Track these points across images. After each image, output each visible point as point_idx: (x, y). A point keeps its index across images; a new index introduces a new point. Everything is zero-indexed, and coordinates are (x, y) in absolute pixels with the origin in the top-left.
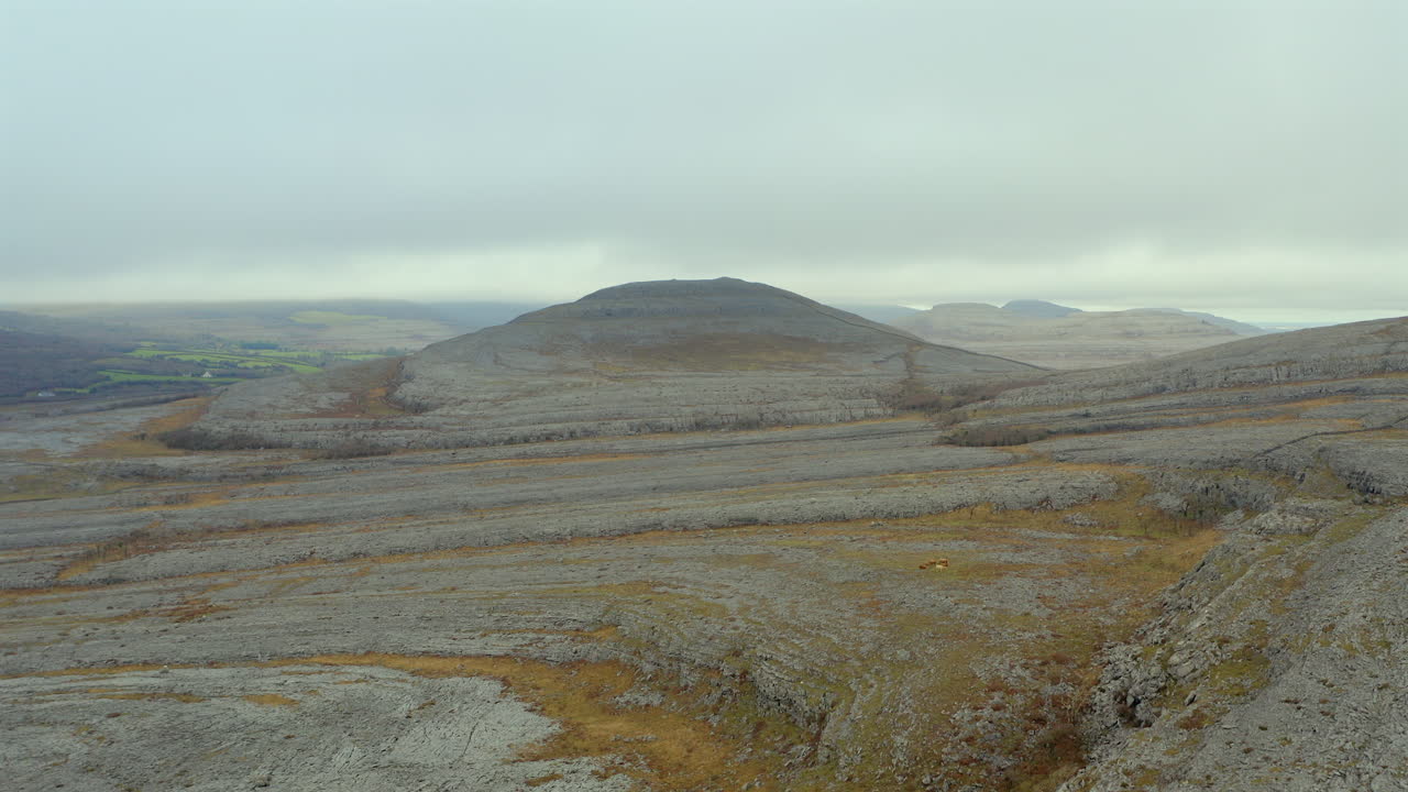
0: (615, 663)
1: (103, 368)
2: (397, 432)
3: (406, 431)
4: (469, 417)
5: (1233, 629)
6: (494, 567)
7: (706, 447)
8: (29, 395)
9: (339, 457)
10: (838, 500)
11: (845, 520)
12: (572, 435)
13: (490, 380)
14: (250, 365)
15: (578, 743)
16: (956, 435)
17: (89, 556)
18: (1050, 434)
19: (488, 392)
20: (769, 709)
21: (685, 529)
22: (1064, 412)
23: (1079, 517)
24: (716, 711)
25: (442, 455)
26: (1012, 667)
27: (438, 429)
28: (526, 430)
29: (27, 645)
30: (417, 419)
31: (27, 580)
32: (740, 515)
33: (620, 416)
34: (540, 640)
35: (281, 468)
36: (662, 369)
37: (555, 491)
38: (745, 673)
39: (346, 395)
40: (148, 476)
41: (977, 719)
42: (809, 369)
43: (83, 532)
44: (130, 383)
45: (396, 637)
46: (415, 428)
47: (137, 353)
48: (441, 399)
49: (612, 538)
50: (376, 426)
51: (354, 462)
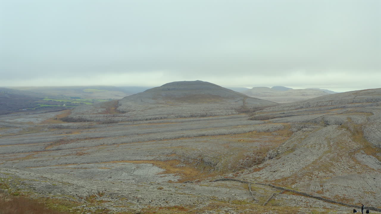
0: (176, 160)
1: (37, 103)
2: (119, 118)
3: (121, 117)
4: (136, 114)
5: (290, 146)
6: (148, 144)
7: (193, 121)
8: (20, 110)
9: (106, 123)
10: (223, 131)
11: (224, 135)
12: (161, 118)
13: (140, 105)
14: (75, 102)
15: (169, 172)
16: (252, 118)
17: (51, 145)
18: (275, 118)
19: (140, 108)
20: (206, 165)
21: (189, 137)
22: (279, 113)
23: (275, 133)
24: (196, 166)
25: (130, 123)
26: (251, 153)
27: (129, 117)
28: (150, 117)
29: (46, 161)
30: (124, 115)
31: (38, 149)
32: (201, 134)
33: (173, 114)
34: (159, 157)
35: (92, 126)
36: (182, 103)
37: (158, 130)
38: (202, 159)
39: (105, 109)
40: (60, 128)
41: (243, 161)
42: (219, 103)
43: (49, 139)
44: (46, 107)
45: (128, 157)
46: (123, 117)
47: (45, 99)
48: (129, 110)
49: (173, 139)
50: (114, 116)
51: (110, 125)
